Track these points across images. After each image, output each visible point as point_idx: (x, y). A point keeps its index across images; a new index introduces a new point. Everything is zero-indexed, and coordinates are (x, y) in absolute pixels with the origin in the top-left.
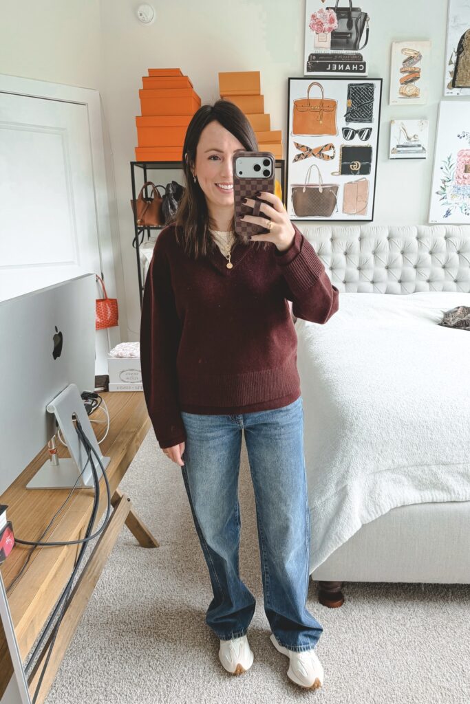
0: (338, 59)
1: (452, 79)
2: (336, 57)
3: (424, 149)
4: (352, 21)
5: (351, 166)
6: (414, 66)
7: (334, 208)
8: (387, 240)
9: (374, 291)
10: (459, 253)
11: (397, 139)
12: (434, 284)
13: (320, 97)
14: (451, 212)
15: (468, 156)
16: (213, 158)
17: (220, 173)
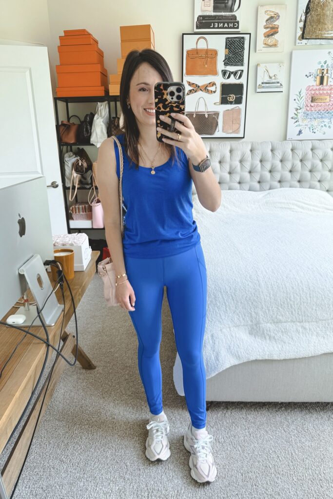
0: (218, 19)
1: (301, 32)
2: (217, 17)
3: (281, 84)
5: (228, 98)
6: (274, 23)
7: (216, 129)
8: (249, 152)
9: (241, 189)
10: (301, 161)
11: (262, 77)
12: (283, 184)
13: (205, 47)
14: (302, 132)
15: (314, 90)
16: (143, 90)
17: (147, 101)
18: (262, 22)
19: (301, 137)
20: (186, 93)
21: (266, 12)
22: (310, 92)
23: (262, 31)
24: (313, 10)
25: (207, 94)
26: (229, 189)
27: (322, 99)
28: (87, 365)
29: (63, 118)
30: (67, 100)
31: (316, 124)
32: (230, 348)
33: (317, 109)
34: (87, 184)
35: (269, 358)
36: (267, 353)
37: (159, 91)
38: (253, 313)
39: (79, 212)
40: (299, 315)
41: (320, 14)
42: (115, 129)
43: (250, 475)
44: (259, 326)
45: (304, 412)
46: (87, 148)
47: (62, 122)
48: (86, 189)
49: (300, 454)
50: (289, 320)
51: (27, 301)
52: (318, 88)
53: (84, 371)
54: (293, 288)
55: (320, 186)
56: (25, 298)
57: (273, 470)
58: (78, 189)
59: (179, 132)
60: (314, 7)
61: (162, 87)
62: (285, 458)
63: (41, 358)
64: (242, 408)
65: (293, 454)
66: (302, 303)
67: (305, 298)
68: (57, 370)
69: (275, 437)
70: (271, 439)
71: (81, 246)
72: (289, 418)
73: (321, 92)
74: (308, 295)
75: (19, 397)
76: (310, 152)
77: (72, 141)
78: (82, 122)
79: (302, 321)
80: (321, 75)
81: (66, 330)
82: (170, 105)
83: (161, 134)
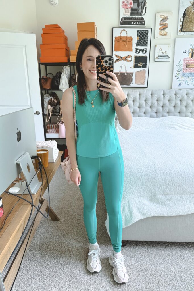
1: (181, 28)
2: (133, 19)
3: (169, 57)
4: (139, 4)
5: (139, 64)
6: (165, 22)
7: (131, 82)
8: (150, 96)
9: (145, 116)
10: (180, 101)
11: (158, 53)
12: (170, 114)
13: (126, 35)
14: (181, 84)
15: (188, 61)
16: (89, 60)
17: (92, 66)
18: (158, 22)
19: (180, 87)
20: (114, 61)
21: (160, 16)
22: (185, 62)
23: (158, 27)
24: (187, 15)
25: (126, 62)
26: (139, 116)
27: (192, 66)
28: (55, 218)
29: (43, 74)
30: (46, 64)
31: (189, 80)
32: (138, 209)
33: (190, 71)
34: (57, 112)
35: (162, 216)
36: (160, 212)
37: (99, 60)
38: (152, 189)
39: (51, 129)
40: (179, 190)
41: (191, 18)
42: (73, 82)
43: (150, 285)
44: (156, 196)
45: (182, 248)
46: (57, 92)
47: (43, 77)
48: (56, 115)
49: (179, 273)
50: (173, 193)
51: (21, 179)
52: (190, 59)
53: (53, 222)
54: (175, 174)
55: (192, 115)
56: (20, 178)
57: (163, 282)
58: (51, 115)
59: (110, 84)
60: (188, 14)
61: (100, 58)
62: (170, 275)
63: (28, 213)
64: (145, 245)
65: (176, 273)
66: (181, 183)
67: (182, 180)
68: (37, 221)
69: (164, 262)
70: (162, 263)
71: (52, 148)
72: (173, 251)
73: (192, 62)
74: (184, 178)
75: (15, 236)
76: (186, 96)
77: (49, 88)
78: (54, 77)
79: (181, 193)
80: (192, 52)
81: (43, 197)
82: (105, 68)
83: (100, 85)
